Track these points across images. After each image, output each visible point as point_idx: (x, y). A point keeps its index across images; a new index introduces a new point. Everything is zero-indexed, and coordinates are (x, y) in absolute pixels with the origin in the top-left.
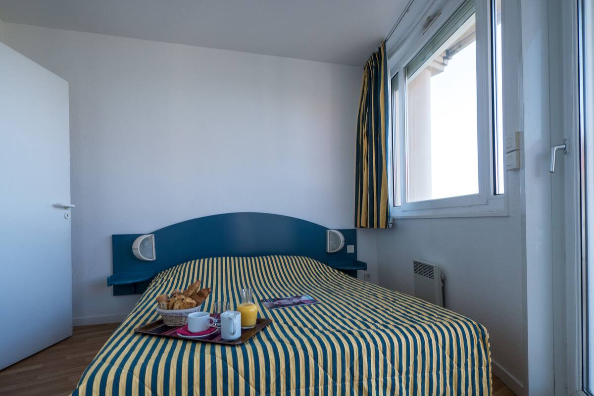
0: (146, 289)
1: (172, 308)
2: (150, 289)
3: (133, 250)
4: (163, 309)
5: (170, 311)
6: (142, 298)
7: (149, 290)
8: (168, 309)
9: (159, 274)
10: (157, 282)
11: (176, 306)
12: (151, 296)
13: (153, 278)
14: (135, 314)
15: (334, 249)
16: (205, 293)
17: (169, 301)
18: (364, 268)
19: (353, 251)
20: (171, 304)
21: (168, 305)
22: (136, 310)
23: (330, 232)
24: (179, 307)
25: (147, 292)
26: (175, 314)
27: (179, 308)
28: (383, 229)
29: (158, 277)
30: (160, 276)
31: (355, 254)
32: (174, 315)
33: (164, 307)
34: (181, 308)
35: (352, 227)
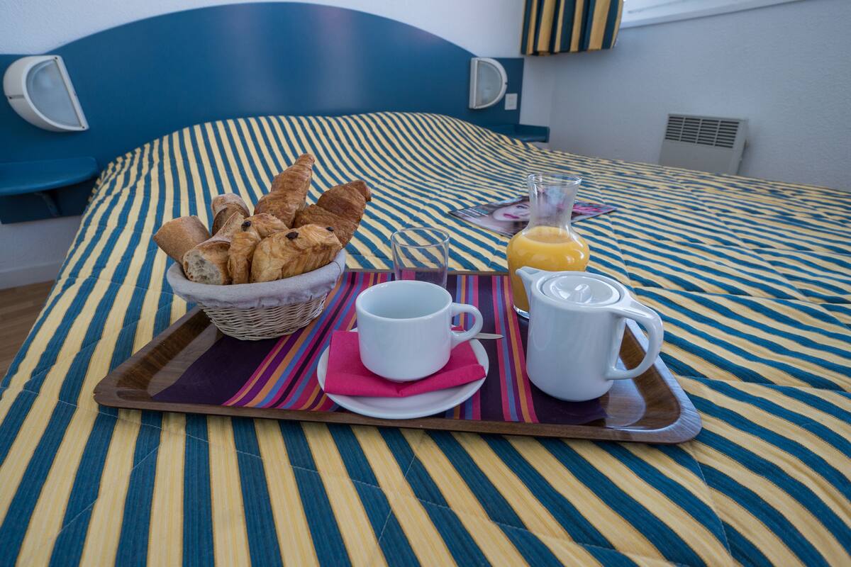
0: (87, 203)
1: (250, 275)
2: (101, 202)
3: (11, 101)
4: (204, 279)
5: (241, 291)
6: (84, 231)
7: (98, 206)
8: (229, 281)
9: (111, 165)
10: (113, 183)
11: (268, 264)
12: (113, 222)
13: (96, 176)
14: (73, 292)
15: (484, 102)
16: (355, 202)
17: (225, 247)
18: (543, 138)
19: (514, 107)
20: (238, 262)
21: (226, 266)
22: (74, 274)
23: (479, 61)
24: (284, 268)
25: (94, 211)
26: (271, 297)
27: (285, 273)
28: (597, 50)
29: (109, 172)
30: (114, 170)
31: (517, 113)
32: (266, 303)
33: (207, 271)
34: (291, 270)
35: (515, 53)
